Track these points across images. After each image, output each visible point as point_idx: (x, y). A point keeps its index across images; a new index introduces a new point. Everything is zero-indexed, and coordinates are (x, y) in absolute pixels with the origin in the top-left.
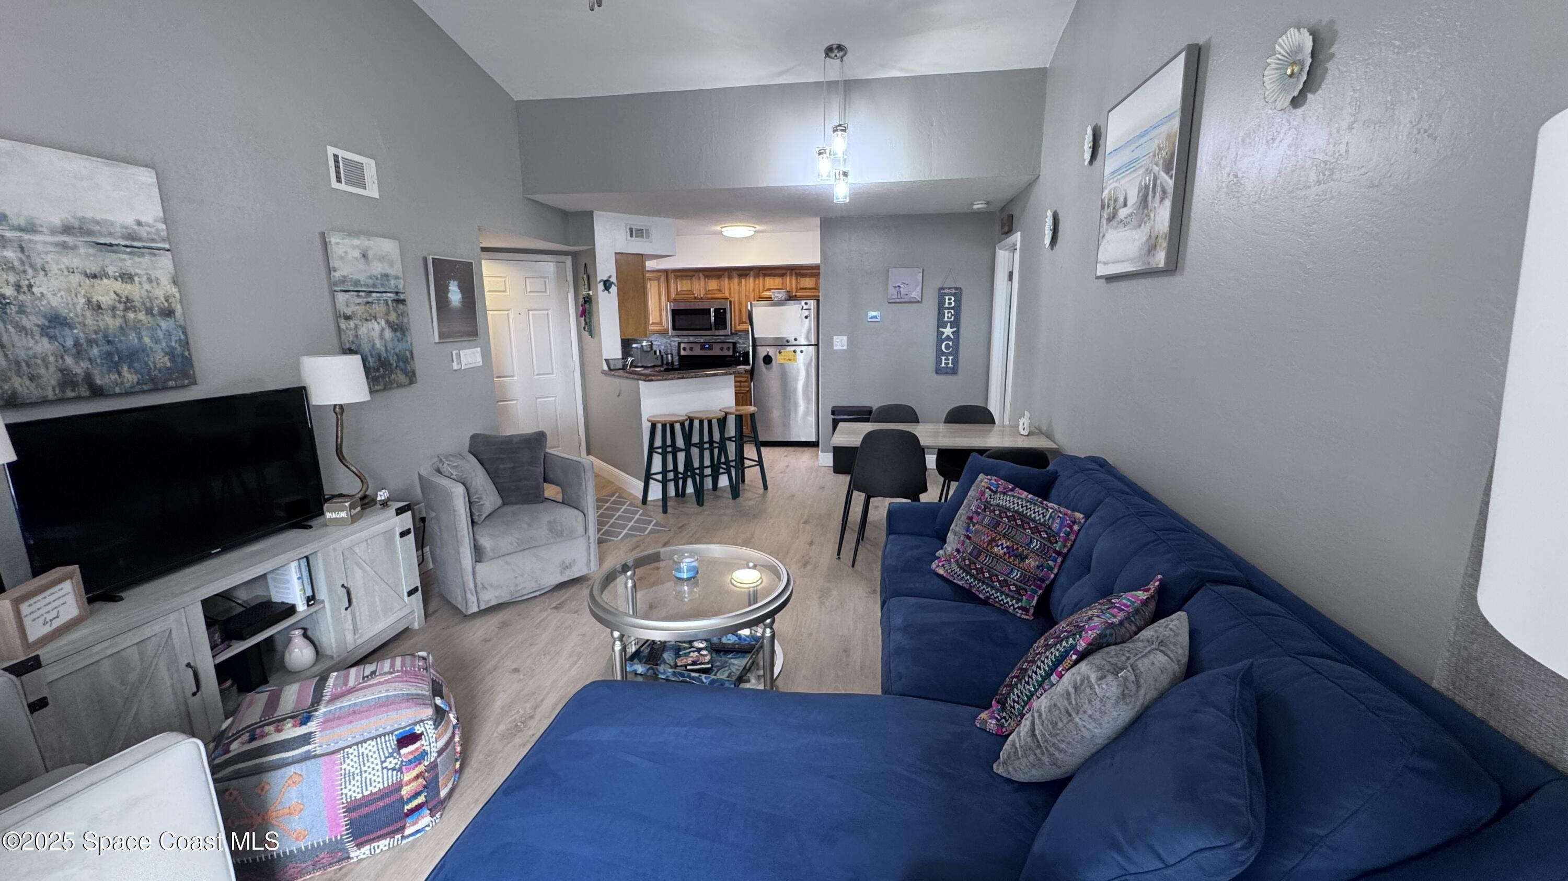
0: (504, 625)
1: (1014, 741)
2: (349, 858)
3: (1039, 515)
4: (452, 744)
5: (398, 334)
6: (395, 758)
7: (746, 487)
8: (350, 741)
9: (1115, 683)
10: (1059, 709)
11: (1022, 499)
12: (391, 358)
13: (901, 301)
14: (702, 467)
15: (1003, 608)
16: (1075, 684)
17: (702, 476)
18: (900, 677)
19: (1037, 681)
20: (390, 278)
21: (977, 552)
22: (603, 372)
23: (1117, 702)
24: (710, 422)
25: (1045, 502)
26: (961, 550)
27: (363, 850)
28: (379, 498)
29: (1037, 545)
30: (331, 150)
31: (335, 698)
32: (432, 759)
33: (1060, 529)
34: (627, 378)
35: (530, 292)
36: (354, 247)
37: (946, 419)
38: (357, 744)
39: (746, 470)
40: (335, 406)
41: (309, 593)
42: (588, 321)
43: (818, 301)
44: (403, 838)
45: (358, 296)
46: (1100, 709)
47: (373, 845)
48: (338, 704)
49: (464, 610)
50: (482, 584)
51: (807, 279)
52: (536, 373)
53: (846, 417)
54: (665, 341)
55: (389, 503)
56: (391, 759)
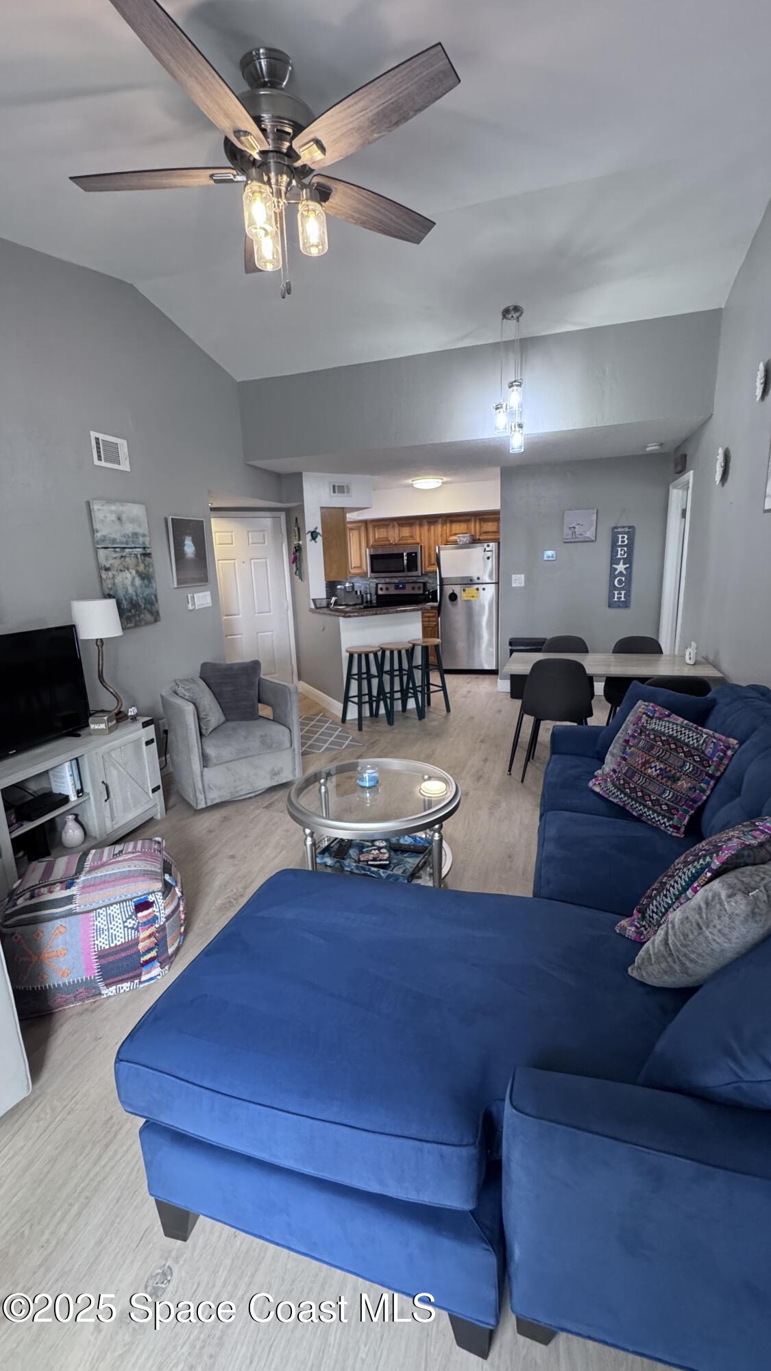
0: (225, 819)
1: (648, 948)
2: (100, 994)
3: (693, 740)
4: (177, 913)
5: (146, 581)
6: (133, 920)
7: (431, 709)
8: (101, 904)
9: (744, 901)
10: (690, 921)
11: (677, 724)
12: (140, 601)
13: (574, 541)
14: (392, 692)
15: (655, 825)
16: (707, 899)
17: (392, 699)
18: (549, 882)
19: (674, 895)
20: (139, 536)
21: (631, 773)
22: (311, 610)
23: (746, 920)
24: (400, 652)
25: (700, 728)
26: (617, 771)
27: (111, 989)
28: (130, 714)
29: (689, 768)
30: (93, 434)
31: (92, 869)
32: (162, 923)
33: (713, 754)
34: (329, 614)
35: (252, 544)
36: (111, 512)
37: (614, 650)
38: (105, 906)
39: (431, 694)
40: (97, 640)
41: (79, 787)
42: (298, 566)
43: (499, 543)
44: (140, 982)
45: (115, 552)
46: (729, 924)
47: (118, 986)
48: (94, 875)
49: (194, 805)
50: (209, 786)
51: (490, 524)
52: (257, 611)
53: (522, 648)
54: (365, 582)
55: (138, 718)
56: (130, 920)
